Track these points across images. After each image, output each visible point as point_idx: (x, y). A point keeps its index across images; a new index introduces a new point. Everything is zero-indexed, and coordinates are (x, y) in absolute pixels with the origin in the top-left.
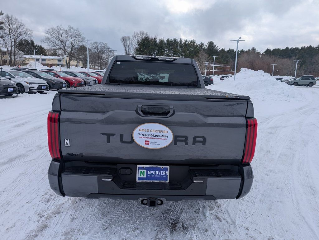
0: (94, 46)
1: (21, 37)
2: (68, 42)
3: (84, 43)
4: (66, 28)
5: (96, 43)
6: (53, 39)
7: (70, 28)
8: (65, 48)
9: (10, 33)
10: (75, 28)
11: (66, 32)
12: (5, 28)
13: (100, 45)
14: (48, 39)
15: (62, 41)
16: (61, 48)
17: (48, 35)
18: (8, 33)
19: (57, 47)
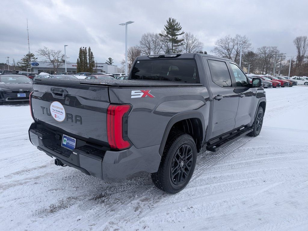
0: (261, 51)
1: (194, 49)
2: (233, 50)
3: (250, 50)
4: (233, 37)
5: (264, 48)
6: (221, 48)
7: (238, 36)
8: (230, 56)
9: (187, 47)
10: (242, 36)
11: (233, 41)
12: (184, 44)
13: (269, 49)
14: (216, 49)
15: (228, 50)
16: (227, 56)
17: (216, 46)
18: (185, 47)
19: (224, 55)
